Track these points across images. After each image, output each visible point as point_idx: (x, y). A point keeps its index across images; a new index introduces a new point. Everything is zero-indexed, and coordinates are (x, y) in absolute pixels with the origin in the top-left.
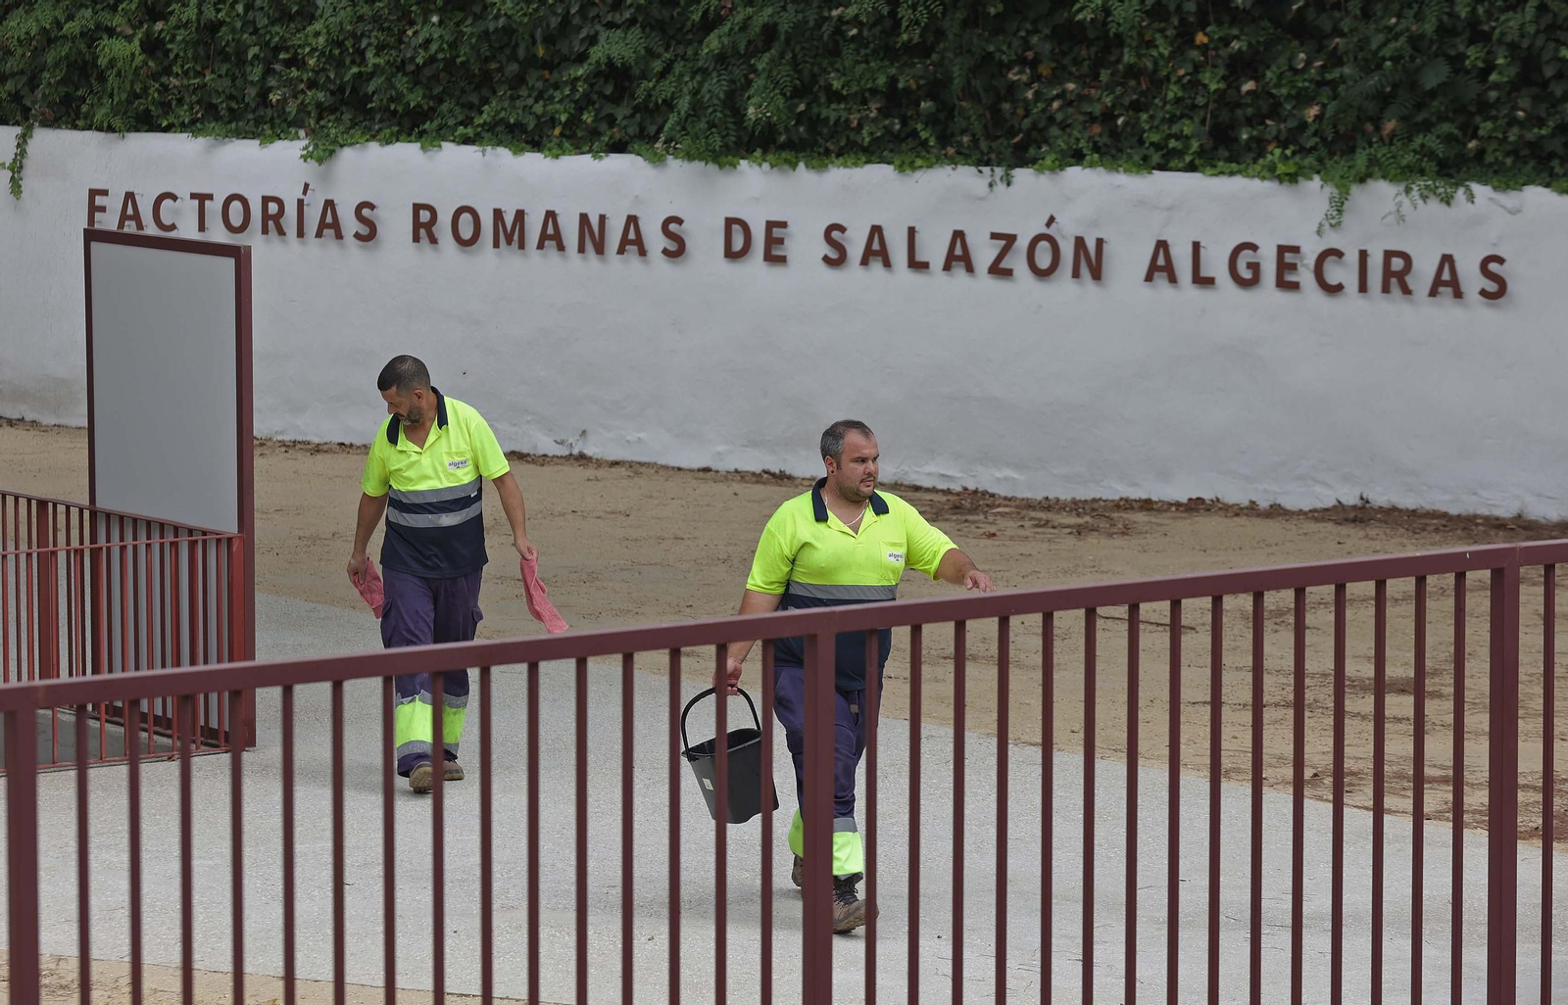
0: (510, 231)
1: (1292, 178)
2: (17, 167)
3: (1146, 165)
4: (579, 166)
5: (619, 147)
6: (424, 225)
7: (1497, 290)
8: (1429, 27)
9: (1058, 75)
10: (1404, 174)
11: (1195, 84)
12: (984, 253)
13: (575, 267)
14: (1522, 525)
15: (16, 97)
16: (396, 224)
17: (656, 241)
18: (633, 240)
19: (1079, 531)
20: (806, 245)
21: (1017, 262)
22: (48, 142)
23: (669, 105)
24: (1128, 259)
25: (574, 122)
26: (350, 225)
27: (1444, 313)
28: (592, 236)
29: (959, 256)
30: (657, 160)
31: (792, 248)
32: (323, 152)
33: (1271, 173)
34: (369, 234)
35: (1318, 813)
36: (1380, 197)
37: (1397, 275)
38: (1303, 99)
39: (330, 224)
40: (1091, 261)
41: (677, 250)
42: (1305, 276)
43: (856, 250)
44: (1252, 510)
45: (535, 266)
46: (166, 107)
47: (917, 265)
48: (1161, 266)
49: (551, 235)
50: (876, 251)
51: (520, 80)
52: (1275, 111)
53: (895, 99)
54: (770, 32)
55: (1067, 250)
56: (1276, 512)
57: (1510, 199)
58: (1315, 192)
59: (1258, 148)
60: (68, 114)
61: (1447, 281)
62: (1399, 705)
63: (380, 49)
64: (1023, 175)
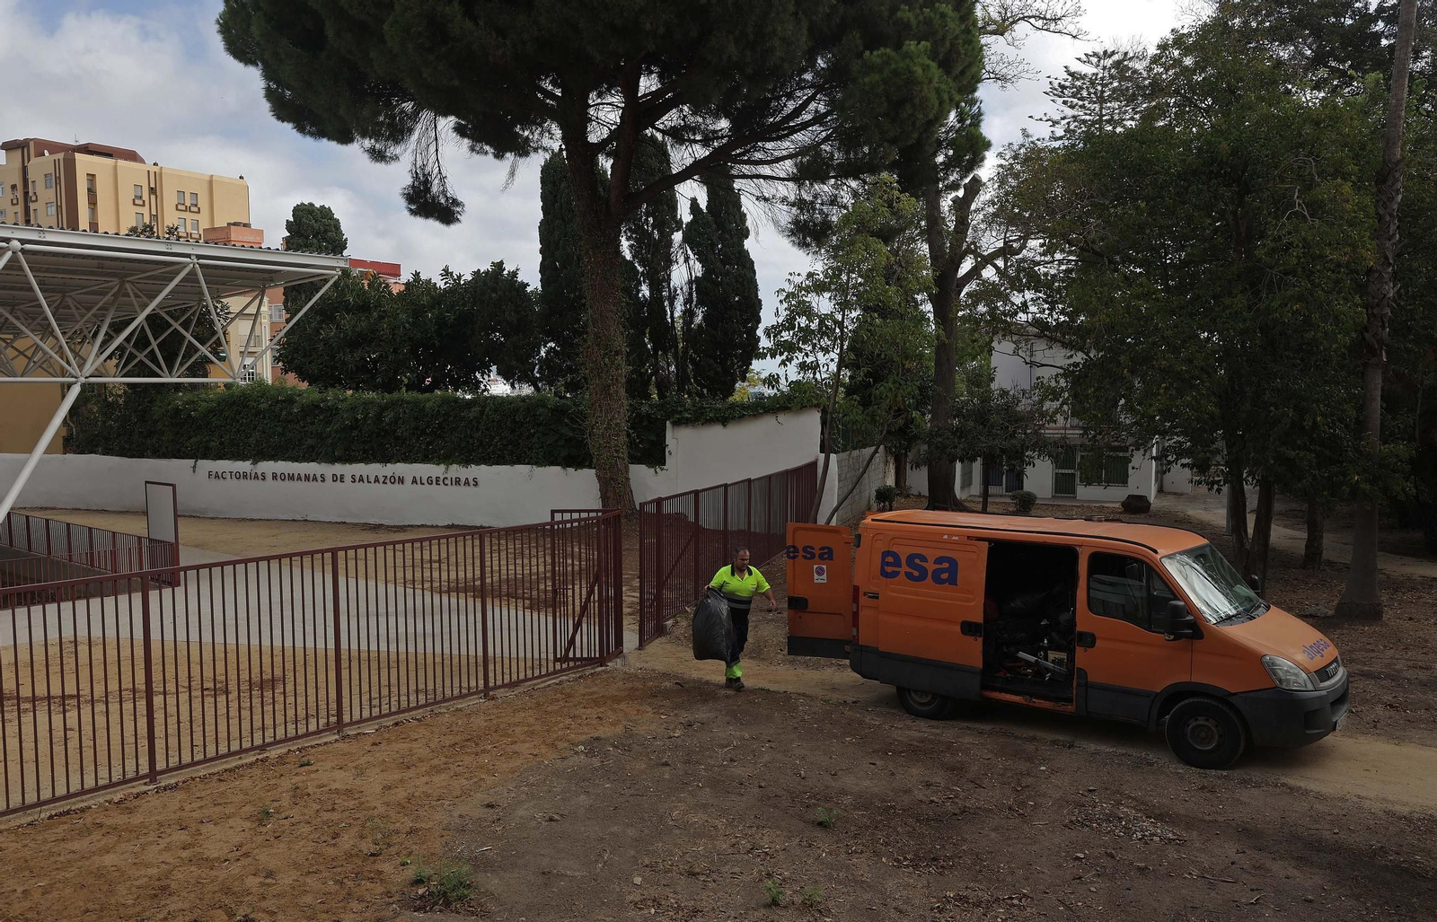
0: (291, 477)
1: (438, 464)
2: (194, 467)
3: (412, 463)
4: (305, 465)
5: (313, 461)
6: (275, 477)
7: (476, 484)
8: (462, 436)
9: (396, 446)
10: (459, 463)
11: (420, 447)
12: (382, 480)
13: (303, 484)
14: (481, 527)
15: (195, 454)
16: (269, 477)
17: (319, 479)
18: (315, 479)
19: (395, 532)
20: (348, 479)
21: (388, 481)
22: (200, 462)
23: (321, 453)
24: (408, 480)
25: (304, 456)
26: (260, 477)
27: (467, 488)
28: (307, 478)
29: (377, 480)
30: (319, 463)
31: (345, 479)
32: (255, 463)
33: (434, 463)
34: (264, 479)
36: (455, 466)
37: (458, 481)
38: (440, 450)
39: (256, 477)
40: (401, 480)
41: (323, 481)
42: (441, 482)
43: (357, 480)
44: (432, 526)
45: (296, 484)
46: (224, 455)
47: (369, 482)
48: (414, 481)
49: (299, 478)
50: (361, 480)
51: (294, 448)
52: (436, 452)
53: (365, 451)
54: (340, 438)
55: (397, 479)
56: (437, 526)
57: (478, 467)
58: (443, 467)
59: (433, 458)
60: (205, 457)
61: (467, 483)
63: (266, 443)
64: (388, 465)
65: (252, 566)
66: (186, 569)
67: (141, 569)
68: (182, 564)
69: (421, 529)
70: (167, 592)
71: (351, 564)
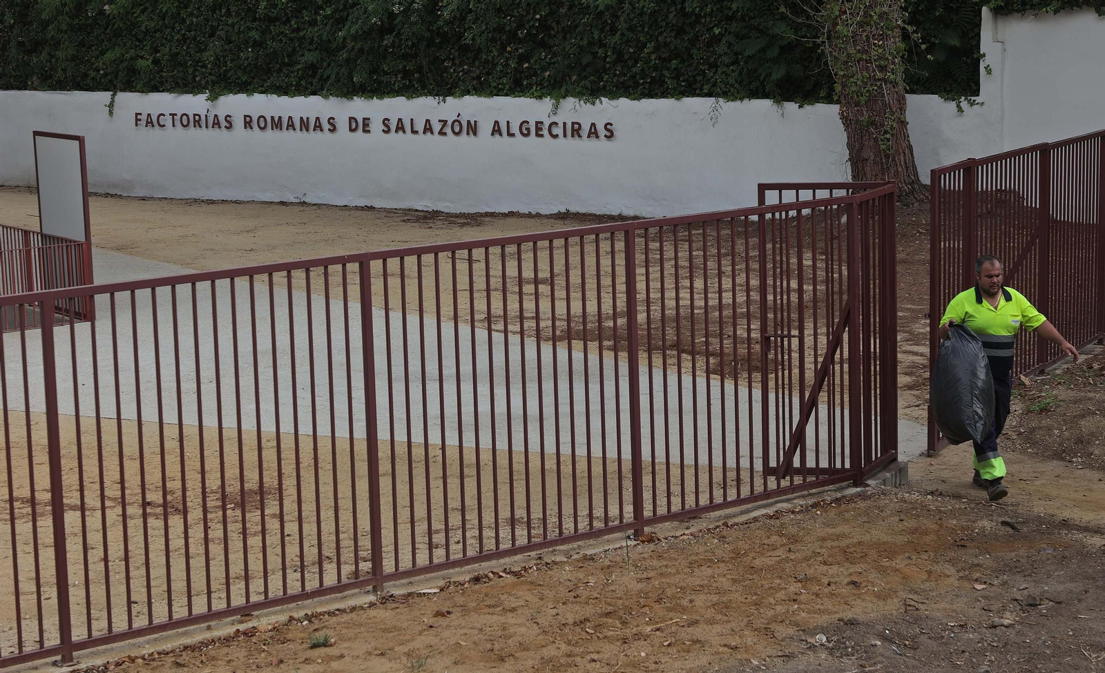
0: (277, 124)
1: (540, 97)
2: (111, 105)
3: (491, 95)
4: (300, 100)
5: (314, 93)
6: (248, 123)
7: (610, 135)
8: (585, 42)
9: (461, 64)
10: (578, 95)
11: (507, 65)
12: (437, 127)
13: (297, 136)
14: (621, 217)
15: (111, 81)
16: (239, 123)
17: (326, 126)
18: (318, 126)
19: (463, 225)
20: (377, 126)
21: (448, 130)
22: (122, 97)
23: (328, 77)
24: (485, 128)
25: (298, 85)
26: (223, 123)
27: (593, 142)
28: (305, 125)
29: (428, 128)
30: (326, 97)
31: (372, 127)
32: (213, 98)
33: (532, 96)
34: (230, 126)
35: (482, 334)
36: (570, 103)
37: (576, 130)
38: (544, 69)
39: (217, 123)
40: (473, 129)
41: (333, 129)
42: (545, 132)
43: (393, 127)
44: (530, 215)
45: (286, 135)
46: (162, 83)
47: (414, 132)
48: (496, 130)
49: (291, 125)
50: (400, 127)
51: (279, 71)
52: (535, 74)
53: (406, 74)
54: (361, 51)
55: (465, 125)
56: (538, 215)
57: (614, 102)
58: (548, 103)
59: (530, 86)
60: (129, 87)
61: (593, 133)
62: (544, 289)
63: (232, 60)
64: (449, 99)
65: (223, 285)
66: (112, 289)
67: (31, 289)
68: (99, 280)
69: (510, 220)
70: (83, 328)
71: (394, 283)
